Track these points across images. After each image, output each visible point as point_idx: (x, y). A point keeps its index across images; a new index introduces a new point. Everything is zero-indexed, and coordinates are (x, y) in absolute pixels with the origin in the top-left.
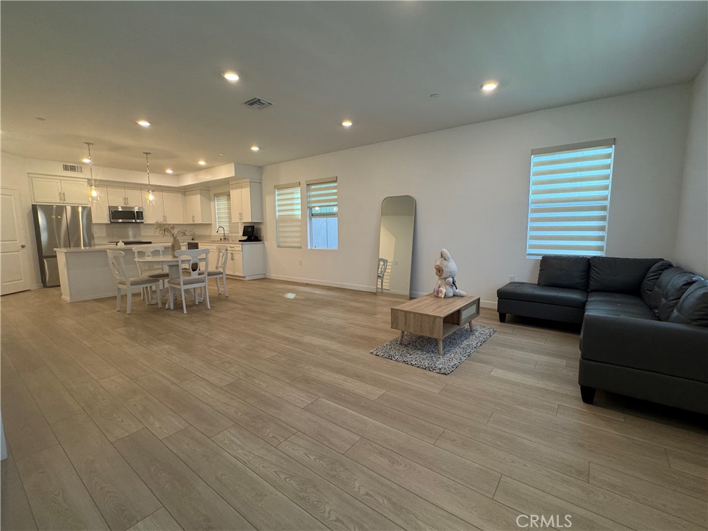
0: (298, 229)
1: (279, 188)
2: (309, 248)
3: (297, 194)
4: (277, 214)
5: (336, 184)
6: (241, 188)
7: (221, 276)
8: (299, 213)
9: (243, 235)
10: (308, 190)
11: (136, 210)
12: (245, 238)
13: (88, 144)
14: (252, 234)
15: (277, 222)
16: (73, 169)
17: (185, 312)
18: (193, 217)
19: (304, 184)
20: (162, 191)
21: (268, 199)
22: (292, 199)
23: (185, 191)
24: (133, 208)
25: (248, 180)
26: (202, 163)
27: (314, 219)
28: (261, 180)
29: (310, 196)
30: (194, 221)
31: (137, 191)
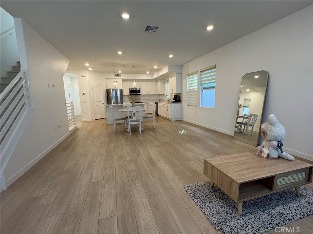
0: (196, 96)
1: (189, 75)
2: (200, 106)
3: (196, 77)
4: (188, 88)
5: (215, 70)
6: (173, 77)
7: (152, 119)
8: (196, 87)
9: (174, 99)
10: (201, 75)
11: (138, 89)
12: (174, 101)
13: (114, 65)
14: (177, 99)
15: (188, 92)
16: (118, 75)
17: (130, 134)
18: (158, 91)
19: (199, 72)
20: (148, 81)
21: (184, 81)
22: (194, 80)
23: (156, 80)
24: (137, 89)
25: (175, 73)
26: (156, 67)
27: (204, 90)
28: (182, 72)
29: (202, 78)
30: (158, 93)
31: (138, 82)
